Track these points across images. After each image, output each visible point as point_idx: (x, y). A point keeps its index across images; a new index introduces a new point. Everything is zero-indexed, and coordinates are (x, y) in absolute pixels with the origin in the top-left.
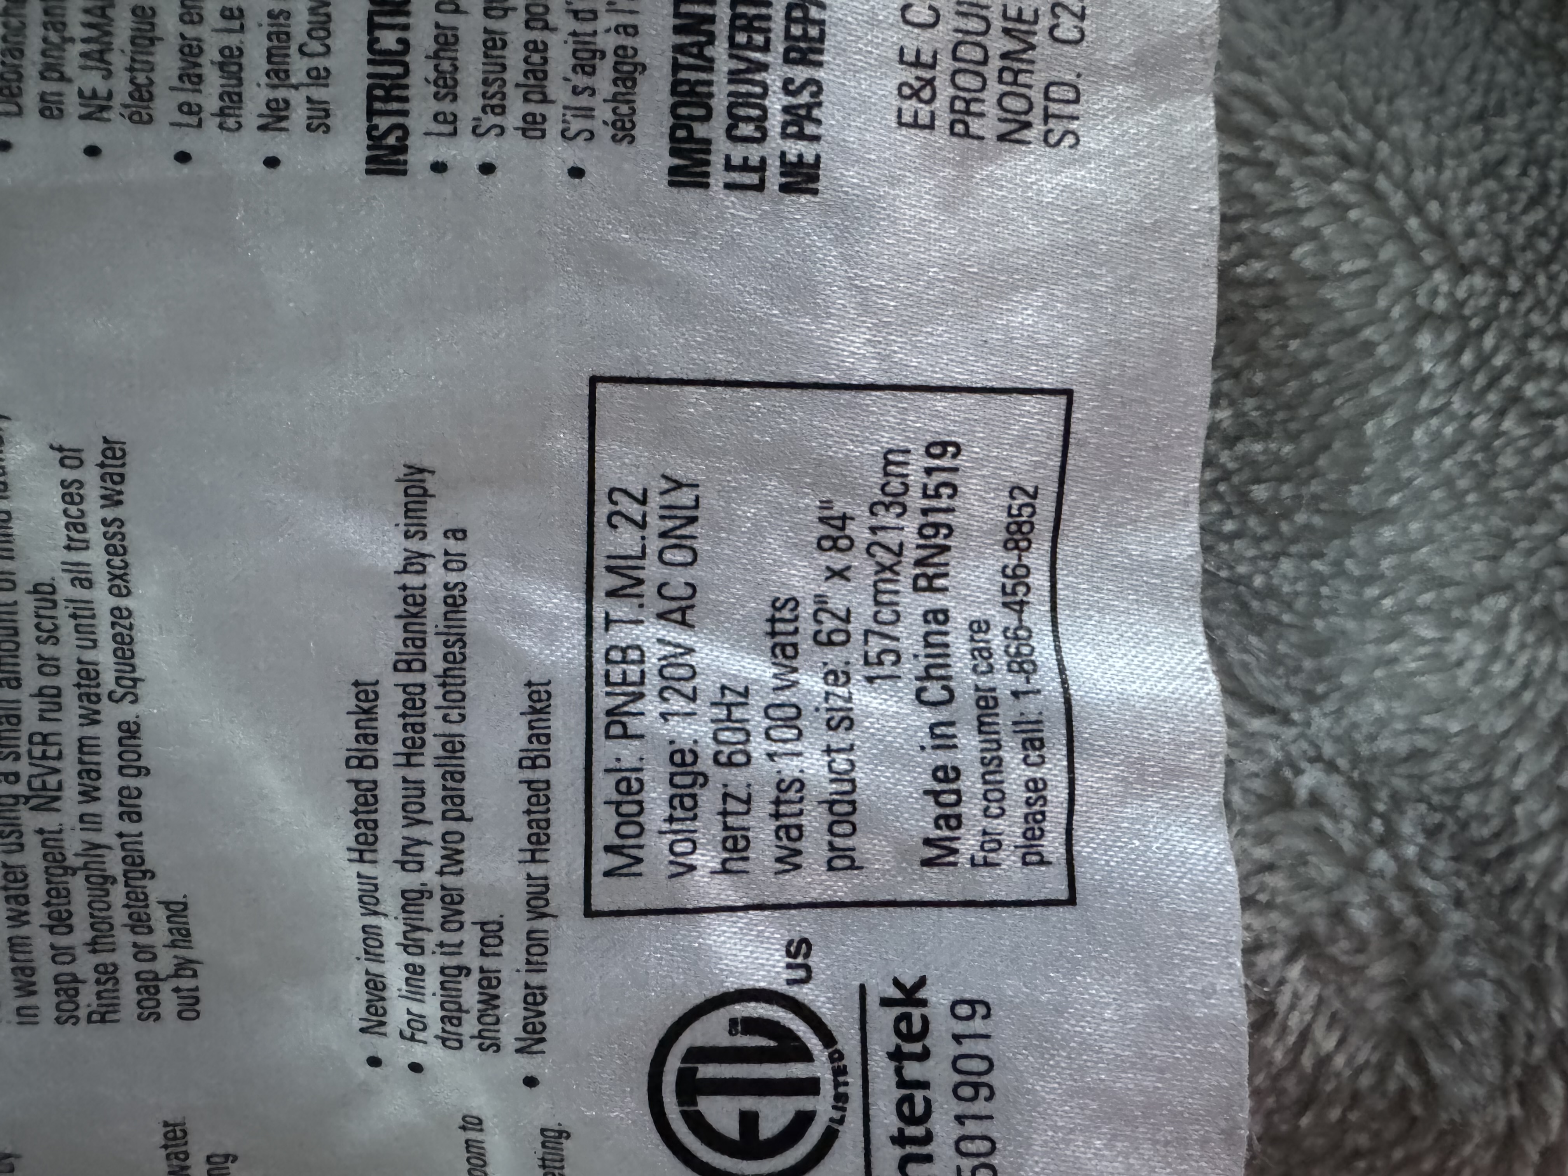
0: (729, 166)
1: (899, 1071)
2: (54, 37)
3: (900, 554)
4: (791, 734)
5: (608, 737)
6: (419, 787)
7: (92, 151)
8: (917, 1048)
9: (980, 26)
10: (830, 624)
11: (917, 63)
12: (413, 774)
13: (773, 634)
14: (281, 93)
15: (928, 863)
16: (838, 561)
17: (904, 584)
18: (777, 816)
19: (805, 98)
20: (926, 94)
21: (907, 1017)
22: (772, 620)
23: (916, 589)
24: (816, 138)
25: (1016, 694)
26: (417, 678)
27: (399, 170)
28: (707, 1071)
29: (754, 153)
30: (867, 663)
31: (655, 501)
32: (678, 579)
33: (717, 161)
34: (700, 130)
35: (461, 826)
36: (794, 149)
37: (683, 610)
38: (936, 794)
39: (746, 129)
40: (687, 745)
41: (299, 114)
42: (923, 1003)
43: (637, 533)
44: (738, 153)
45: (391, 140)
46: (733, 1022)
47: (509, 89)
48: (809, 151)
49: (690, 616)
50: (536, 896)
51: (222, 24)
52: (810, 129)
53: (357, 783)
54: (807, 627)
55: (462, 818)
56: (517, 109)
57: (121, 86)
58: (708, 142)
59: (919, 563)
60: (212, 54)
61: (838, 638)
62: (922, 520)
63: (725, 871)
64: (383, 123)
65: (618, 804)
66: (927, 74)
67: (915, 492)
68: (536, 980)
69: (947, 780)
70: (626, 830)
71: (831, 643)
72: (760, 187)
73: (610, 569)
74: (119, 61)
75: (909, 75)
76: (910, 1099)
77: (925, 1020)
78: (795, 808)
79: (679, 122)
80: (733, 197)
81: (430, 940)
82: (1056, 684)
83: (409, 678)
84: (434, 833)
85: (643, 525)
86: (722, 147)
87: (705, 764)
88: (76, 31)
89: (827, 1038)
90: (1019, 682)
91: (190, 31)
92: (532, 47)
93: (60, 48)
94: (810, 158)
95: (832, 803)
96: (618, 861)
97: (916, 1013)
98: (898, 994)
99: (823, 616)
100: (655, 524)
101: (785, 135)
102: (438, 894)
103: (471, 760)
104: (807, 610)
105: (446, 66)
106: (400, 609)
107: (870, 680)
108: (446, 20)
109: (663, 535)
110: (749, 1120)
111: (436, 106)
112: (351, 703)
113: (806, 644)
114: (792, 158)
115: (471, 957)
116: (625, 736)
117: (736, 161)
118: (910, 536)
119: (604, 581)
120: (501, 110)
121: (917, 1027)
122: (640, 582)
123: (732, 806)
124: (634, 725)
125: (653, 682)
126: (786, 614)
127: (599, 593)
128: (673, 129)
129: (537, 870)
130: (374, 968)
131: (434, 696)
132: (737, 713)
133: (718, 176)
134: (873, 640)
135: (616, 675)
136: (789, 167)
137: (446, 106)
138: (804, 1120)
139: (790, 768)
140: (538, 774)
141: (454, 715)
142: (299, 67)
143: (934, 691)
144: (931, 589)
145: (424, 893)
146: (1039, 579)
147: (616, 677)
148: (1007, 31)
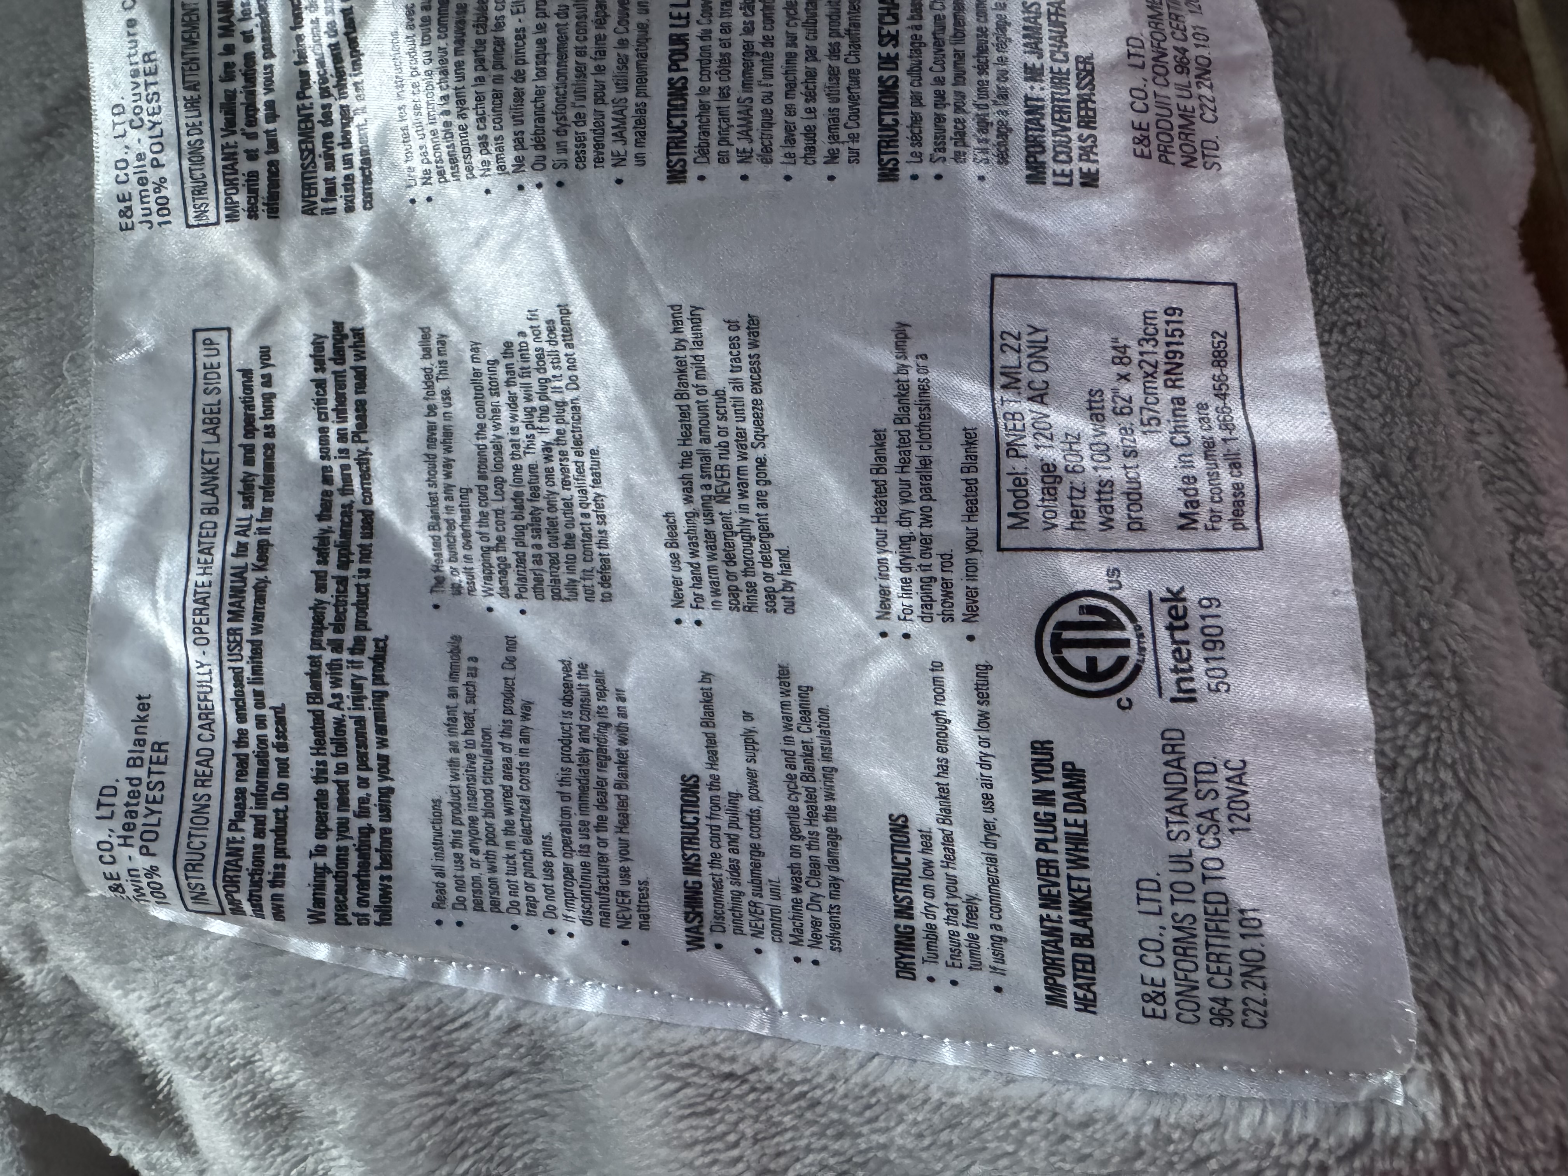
0: (1055, 174)
1: (1172, 636)
2: (724, 125)
3: (1156, 367)
4: (1103, 458)
5: (1008, 456)
6: (908, 483)
7: (744, 178)
8: (1181, 623)
9: (1167, 113)
10: (1120, 403)
11: (1140, 128)
12: (904, 477)
13: (1091, 408)
14: (835, 146)
15: (1181, 527)
16: (1124, 370)
17: (1160, 383)
18: (1099, 500)
19: (1089, 142)
20: (1146, 142)
21: (1176, 607)
22: (1090, 401)
23: (1166, 386)
24: (1096, 161)
25: (1224, 440)
26: (906, 427)
27: (895, 179)
28: (1068, 635)
29: (1067, 168)
30: (1142, 423)
31: (1025, 338)
32: (1039, 378)
33: (1049, 172)
34: (1040, 158)
35: (931, 503)
36: (1085, 166)
37: (1042, 396)
38: (1185, 490)
39: (1063, 157)
40: (1050, 461)
41: (844, 155)
42: (1184, 600)
43: (1016, 356)
44: (1058, 168)
45: (890, 166)
46: (1081, 607)
47: (947, 140)
48: (1093, 167)
49: (1046, 400)
50: (971, 539)
51: (806, 115)
52: (1092, 157)
53: (876, 482)
54: (1109, 405)
55: (931, 499)
56: (951, 148)
57: (757, 147)
58: (1044, 163)
59: (1167, 372)
60: (800, 129)
61: (1126, 411)
62: (1166, 349)
63: (1073, 529)
64: (886, 158)
65: (1014, 491)
66: (1145, 133)
67: (1162, 333)
68: (972, 585)
69: (1189, 483)
70: (1020, 505)
71: (1122, 413)
72: (1070, 184)
73: (1002, 374)
74: (755, 134)
75: (1138, 134)
76: (1179, 650)
77: (1185, 609)
78: (1108, 496)
79: (1029, 155)
80: (1056, 188)
81: (914, 564)
82: (1247, 434)
83: (901, 427)
84: (916, 506)
85: (1019, 351)
86: (1052, 166)
87: (1060, 471)
88: (734, 121)
89: (1132, 618)
90: (1226, 434)
91: (790, 119)
92: (957, 121)
93: (727, 130)
94: (1093, 170)
95: (1128, 494)
96: (1015, 521)
97: (1180, 605)
98: (1169, 595)
99: (1118, 400)
100: (1026, 351)
101: (1081, 160)
102: (919, 538)
103: (935, 469)
104: (1108, 395)
105: (916, 131)
106: (896, 392)
107: (1144, 433)
108: (915, 110)
109: (1030, 356)
110: (1092, 662)
111: (912, 149)
112: (872, 441)
113: (1108, 413)
114: (1085, 170)
115: (937, 573)
116: (1017, 456)
117: (1058, 171)
118: (1161, 358)
119: (1000, 380)
120: (944, 150)
121: (1181, 612)
122: (1019, 380)
123: (1075, 494)
124: (1022, 451)
125: (1030, 430)
126: (1097, 398)
127: (997, 386)
128: (1027, 157)
129: (972, 526)
130: (884, 583)
131: (915, 436)
132: (1074, 447)
133: (1050, 178)
134: (1145, 412)
135: (1010, 425)
136: (1083, 175)
137: (917, 149)
138: (1122, 661)
139: (1105, 475)
140: (971, 476)
141: (925, 446)
142: (843, 134)
143: (1180, 438)
144: (1174, 386)
145: (912, 538)
146: (1233, 381)
147: (1011, 426)
148: (1181, 116)
